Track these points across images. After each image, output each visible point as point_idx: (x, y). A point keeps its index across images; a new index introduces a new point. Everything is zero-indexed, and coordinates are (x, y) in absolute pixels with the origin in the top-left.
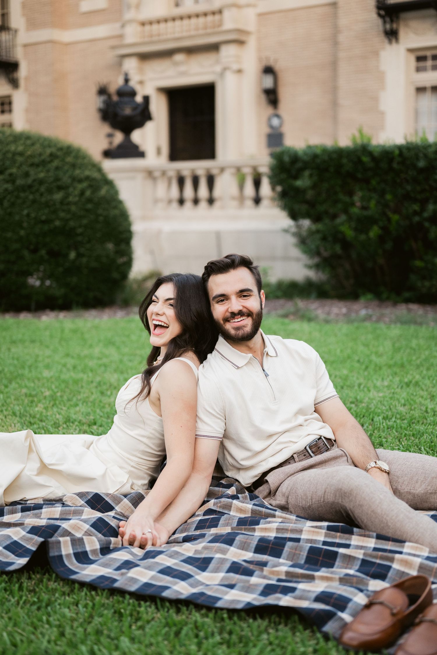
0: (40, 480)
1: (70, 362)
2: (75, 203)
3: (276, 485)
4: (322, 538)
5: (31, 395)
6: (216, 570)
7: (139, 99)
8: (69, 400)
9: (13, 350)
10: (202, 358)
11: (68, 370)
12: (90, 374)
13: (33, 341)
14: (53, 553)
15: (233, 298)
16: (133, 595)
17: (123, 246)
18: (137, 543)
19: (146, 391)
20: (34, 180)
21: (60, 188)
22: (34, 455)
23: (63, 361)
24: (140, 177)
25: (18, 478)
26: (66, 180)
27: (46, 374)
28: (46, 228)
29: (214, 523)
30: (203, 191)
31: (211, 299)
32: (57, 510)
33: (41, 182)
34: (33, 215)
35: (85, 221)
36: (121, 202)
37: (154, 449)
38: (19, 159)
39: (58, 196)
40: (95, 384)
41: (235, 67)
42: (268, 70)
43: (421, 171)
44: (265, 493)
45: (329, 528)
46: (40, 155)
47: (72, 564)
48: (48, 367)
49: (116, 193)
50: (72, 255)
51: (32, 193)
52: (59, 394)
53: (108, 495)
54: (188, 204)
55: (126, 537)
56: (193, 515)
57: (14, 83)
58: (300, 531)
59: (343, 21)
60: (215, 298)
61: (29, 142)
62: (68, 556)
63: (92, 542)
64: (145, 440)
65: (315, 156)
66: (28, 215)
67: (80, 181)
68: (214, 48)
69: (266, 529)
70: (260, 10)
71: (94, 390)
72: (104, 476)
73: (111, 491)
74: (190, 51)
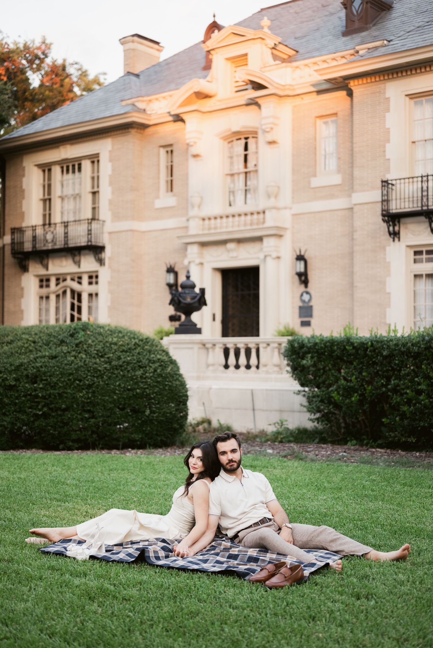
0: (139, 532)
1: (147, 483)
2: (150, 378)
3: (243, 537)
4: (256, 554)
5: (126, 500)
6: (210, 563)
7: (197, 290)
8: (147, 503)
9: (112, 475)
10: (213, 479)
11: (146, 487)
12: (159, 490)
13: (123, 470)
14: (146, 554)
15: (229, 453)
16: (177, 568)
17: (181, 406)
18: (180, 555)
19: (186, 493)
20: (124, 362)
21: (140, 367)
22: (137, 521)
23: (143, 482)
24: (196, 347)
25: (130, 531)
26: (145, 361)
27: (134, 489)
28: (131, 394)
29: (214, 549)
30: (243, 360)
31: (219, 453)
32: (147, 543)
33: (128, 363)
34: (123, 385)
35: (156, 390)
36: (181, 375)
37: (190, 519)
38: (115, 347)
39: (139, 373)
40: (161, 495)
41: (274, 255)
42: (300, 258)
43: (385, 357)
44: (238, 541)
45: (259, 551)
46: (128, 344)
47: (154, 560)
48: (134, 485)
49: (178, 368)
50: (148, 412)
51: (122, 370)
52: (142, 500)
53: (168, 540)
54: (232, 368)
55: (176, 552)
56: (205, 548)
57: (101, 262)
58: (247, 552)
59: (357, 223)
60: (220, 453)
61: (120, 335)
62: (152, 557)
63: (161, 553)
64: (185, 515)
65: (316, 344)
66: (119, 385)
67: (154, 362)
68: (260, 239)
69: (234, 551)
70: (294, 211)
71: (161, 498)
72: (168, 531)
73: (171, 539)
74: (240, 241)
